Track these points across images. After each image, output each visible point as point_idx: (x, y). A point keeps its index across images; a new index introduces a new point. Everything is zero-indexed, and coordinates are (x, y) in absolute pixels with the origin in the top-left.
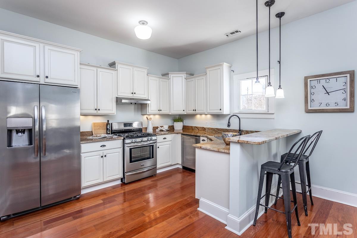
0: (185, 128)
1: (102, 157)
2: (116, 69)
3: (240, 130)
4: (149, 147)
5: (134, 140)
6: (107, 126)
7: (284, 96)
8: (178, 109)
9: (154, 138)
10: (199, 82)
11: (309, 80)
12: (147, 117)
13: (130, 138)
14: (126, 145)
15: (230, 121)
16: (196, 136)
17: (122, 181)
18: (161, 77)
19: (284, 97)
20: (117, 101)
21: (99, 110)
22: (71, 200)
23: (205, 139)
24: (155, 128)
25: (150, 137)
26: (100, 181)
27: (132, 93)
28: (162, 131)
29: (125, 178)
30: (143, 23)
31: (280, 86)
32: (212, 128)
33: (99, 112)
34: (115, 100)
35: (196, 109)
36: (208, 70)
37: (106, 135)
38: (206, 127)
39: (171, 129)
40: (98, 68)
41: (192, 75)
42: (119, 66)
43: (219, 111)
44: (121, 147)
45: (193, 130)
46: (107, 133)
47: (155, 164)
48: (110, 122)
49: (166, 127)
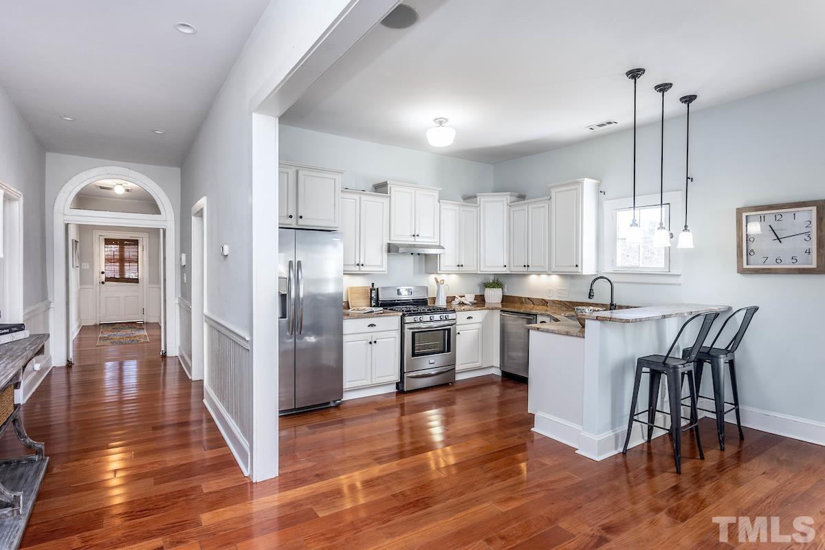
0: (506, 299)
1: (371, 343)
2: (389, 194)
3: (612, 304)
4: (442, 331)
5: (418, 318)
6: (371, 293)
7: (694, 245)
8: (495, 263)
9: (451, 316)
10: (534, 212)
11: (744, 215)
12: (436, 279)
13: (411, 315)
14: (407, 326)
15: (594, 288)
16: (529, 315)
17: (397, 387)
18: (462, 203)
19: (693, 247)
20: (389, 251)
21: (362, 265)
22: (329, 406)
23: (547, 319)
24: (450, 300)
25: (445, 315)
26: (368, 382)
27: (414, 236)
28: (462, 304)
29: (403, 382)
30: (441, 122)
31: (686, 226)
32: (561, 301)
33: (362, 269)
34: (385, 248)
35: (530, 265)
36: (553, 192)
37: (369, 309)
38: (548, 299)
39: (480, 301)
40: (361, 196)
41: (522, 197)
42: (393, 189)
43: (574, 269)
44: (397, 328)
45: (522, 303)
46: (371, 306)
47: (452, 363)
48: (375, 287)
49: (470, 298)
